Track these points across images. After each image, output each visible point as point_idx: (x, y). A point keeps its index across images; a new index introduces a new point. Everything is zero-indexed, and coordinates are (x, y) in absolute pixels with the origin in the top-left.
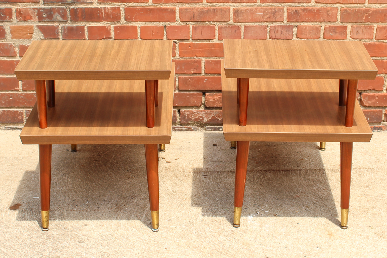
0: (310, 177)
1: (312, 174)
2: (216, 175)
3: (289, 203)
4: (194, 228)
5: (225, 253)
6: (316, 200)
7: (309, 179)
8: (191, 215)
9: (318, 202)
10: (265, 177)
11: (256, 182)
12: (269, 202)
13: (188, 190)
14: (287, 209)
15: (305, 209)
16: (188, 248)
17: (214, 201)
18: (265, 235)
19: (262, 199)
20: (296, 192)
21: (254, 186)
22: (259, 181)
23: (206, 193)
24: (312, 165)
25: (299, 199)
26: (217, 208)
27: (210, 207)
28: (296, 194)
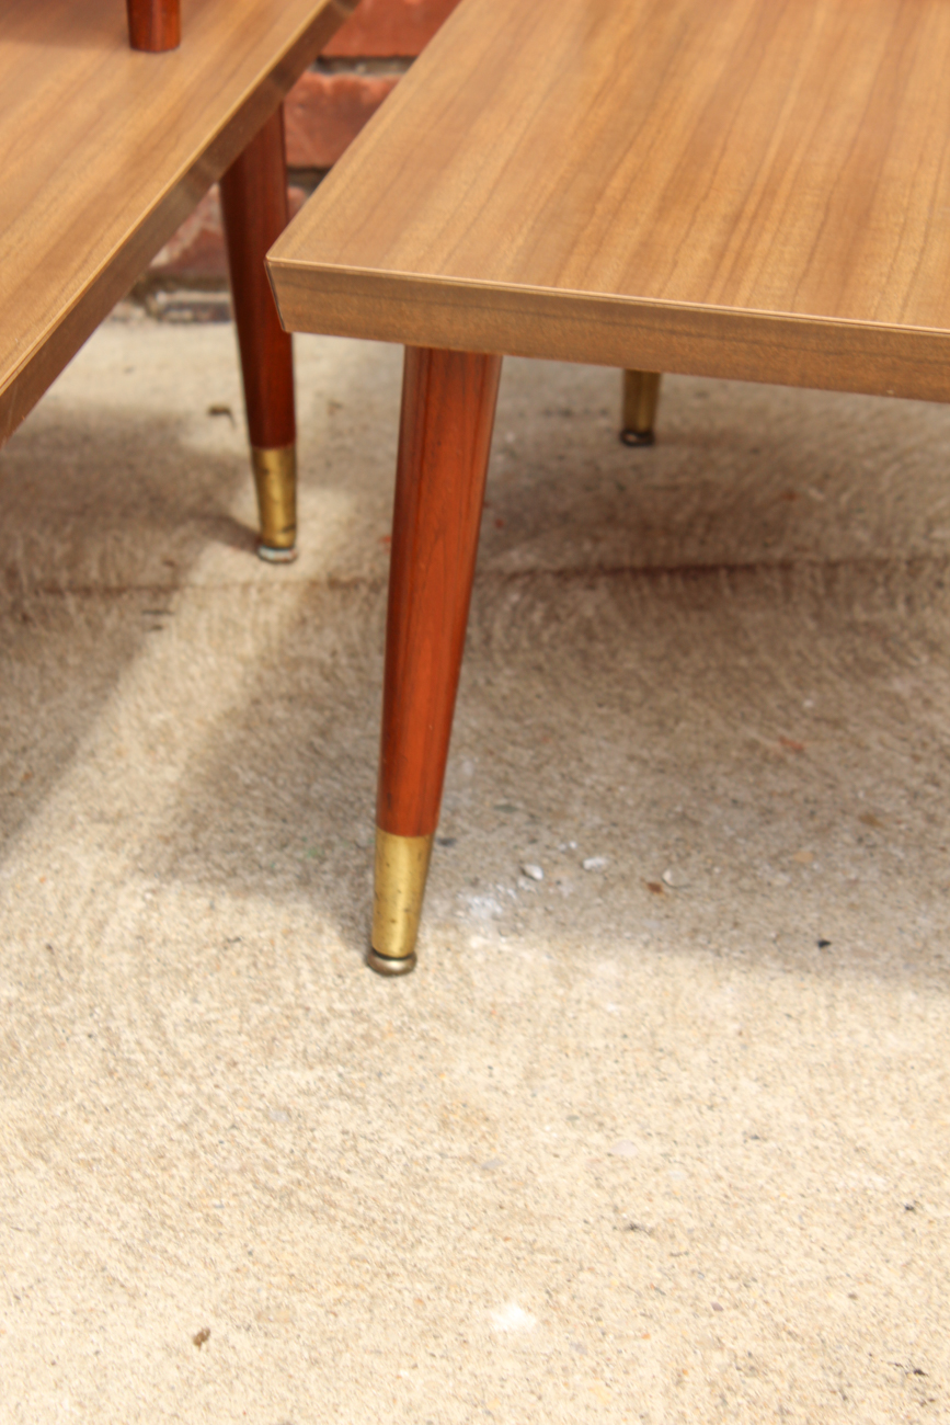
0: (860, 614)
1: (870, 593)
2: (236, 609)
3: (743, 794)
4: (85, 999)
5: (313, 1202)
6: (922, 768)
7: (852, 626)
8: (64, 902)
9: (937, 784)
10: (562, 613)
11: (505, 653)
12: (601, 789)
13: (43, 714)
14: (732, 839)
15: (860, 840)
16: (39, 1164)
17: (220, 790)
18: (600, 1043)
19: (551, 771)
20: (779, 713)
21: (489, 683)
22: (525, 644)
23: (165, 732)
24: (862, 535)
25: (809, 768)
26: (243, 839)
27: (194, 835)
28: (781, 731)
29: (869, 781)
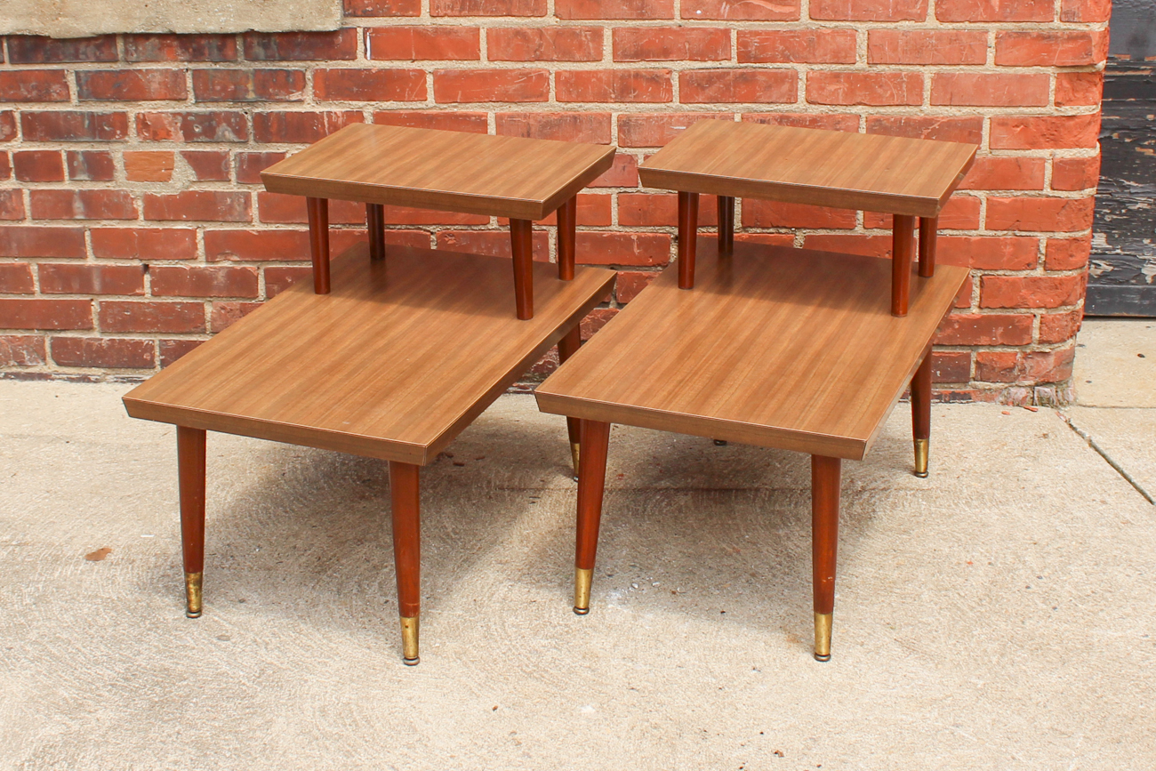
0: (777, 508)
1: (783, 500)
2: (561, 497)
3: (714, 565)
4: (482, 616)
5: (538, 676)
6: (778, 559)
7: (773, 512)
8: (483, 587)
9: (781, 565)
10: (673, 503)
11: (649, 515)
12: (667, 561)
14: (705, 579)
15: (747, 581)
16: (459, 661)
17: (541, 556)
18: (640, 638)
19: (652, 555)
20: (736, 540)
21: (640, 525)
22: (657, 513)
23: (528, 537)
25: (739, 558)
26: (544, 572)
27: (529, 569)
28: (734, 545)
29: (758, 563)
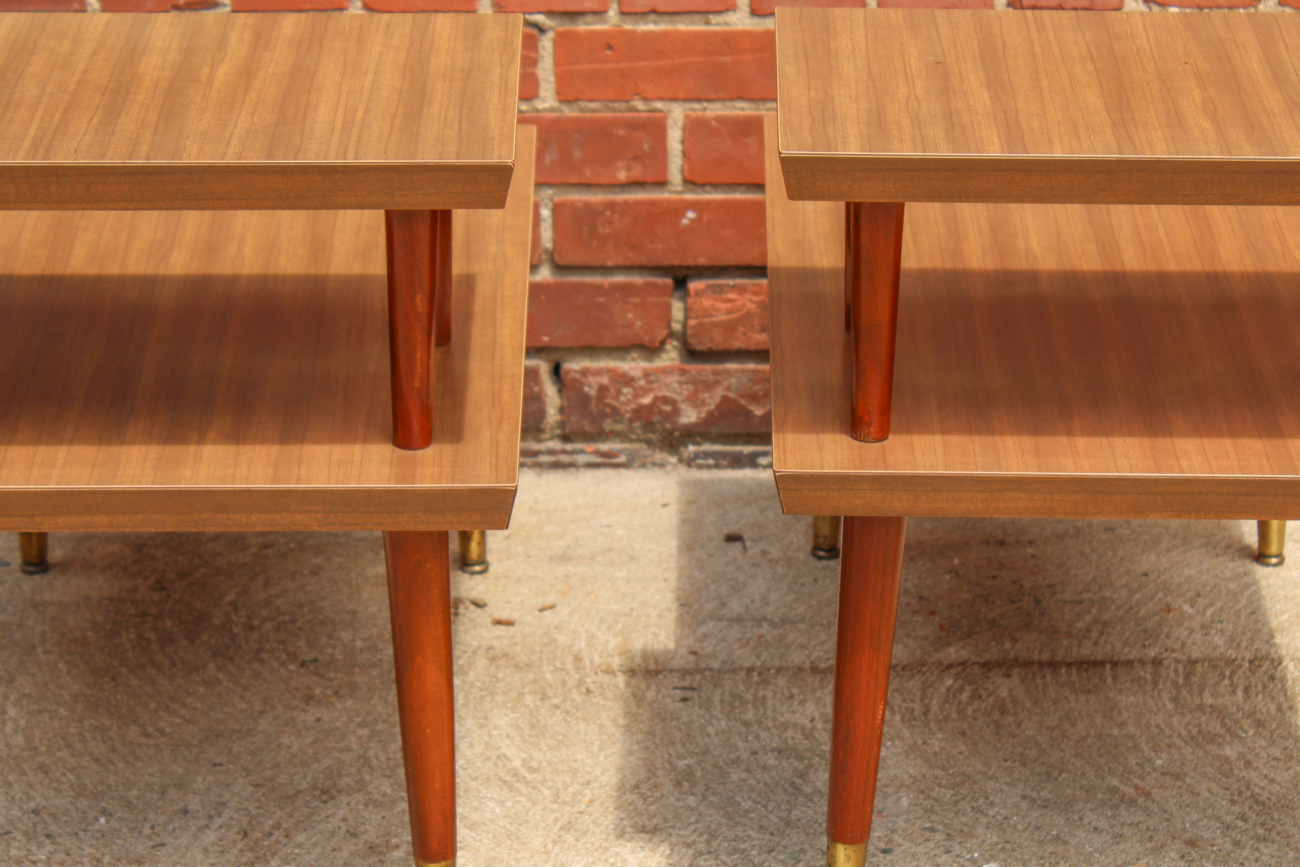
0: (1208, 699)
1: (1218, 683)
2: (742, 687)
3: (1103, 824)
6: (1237, 809)
7: (1200, 708)
9: (1245, 821)
10: (984, 694)
11: (939, 721)
12: (999, 818)
13: (601, 758)
14: (1090, 853)
15: (1183, 857)
17: (727, 813)
19: (965, 805)
20: (1136, 768)
21: (925, 743)
22: (954, 716)
23: (689, 773)
24: (1219, 640)
25: (1153, 807)
26: (743, 846)
27: (708, 842)
28: (1136, 781)
29: (1195, 817)
